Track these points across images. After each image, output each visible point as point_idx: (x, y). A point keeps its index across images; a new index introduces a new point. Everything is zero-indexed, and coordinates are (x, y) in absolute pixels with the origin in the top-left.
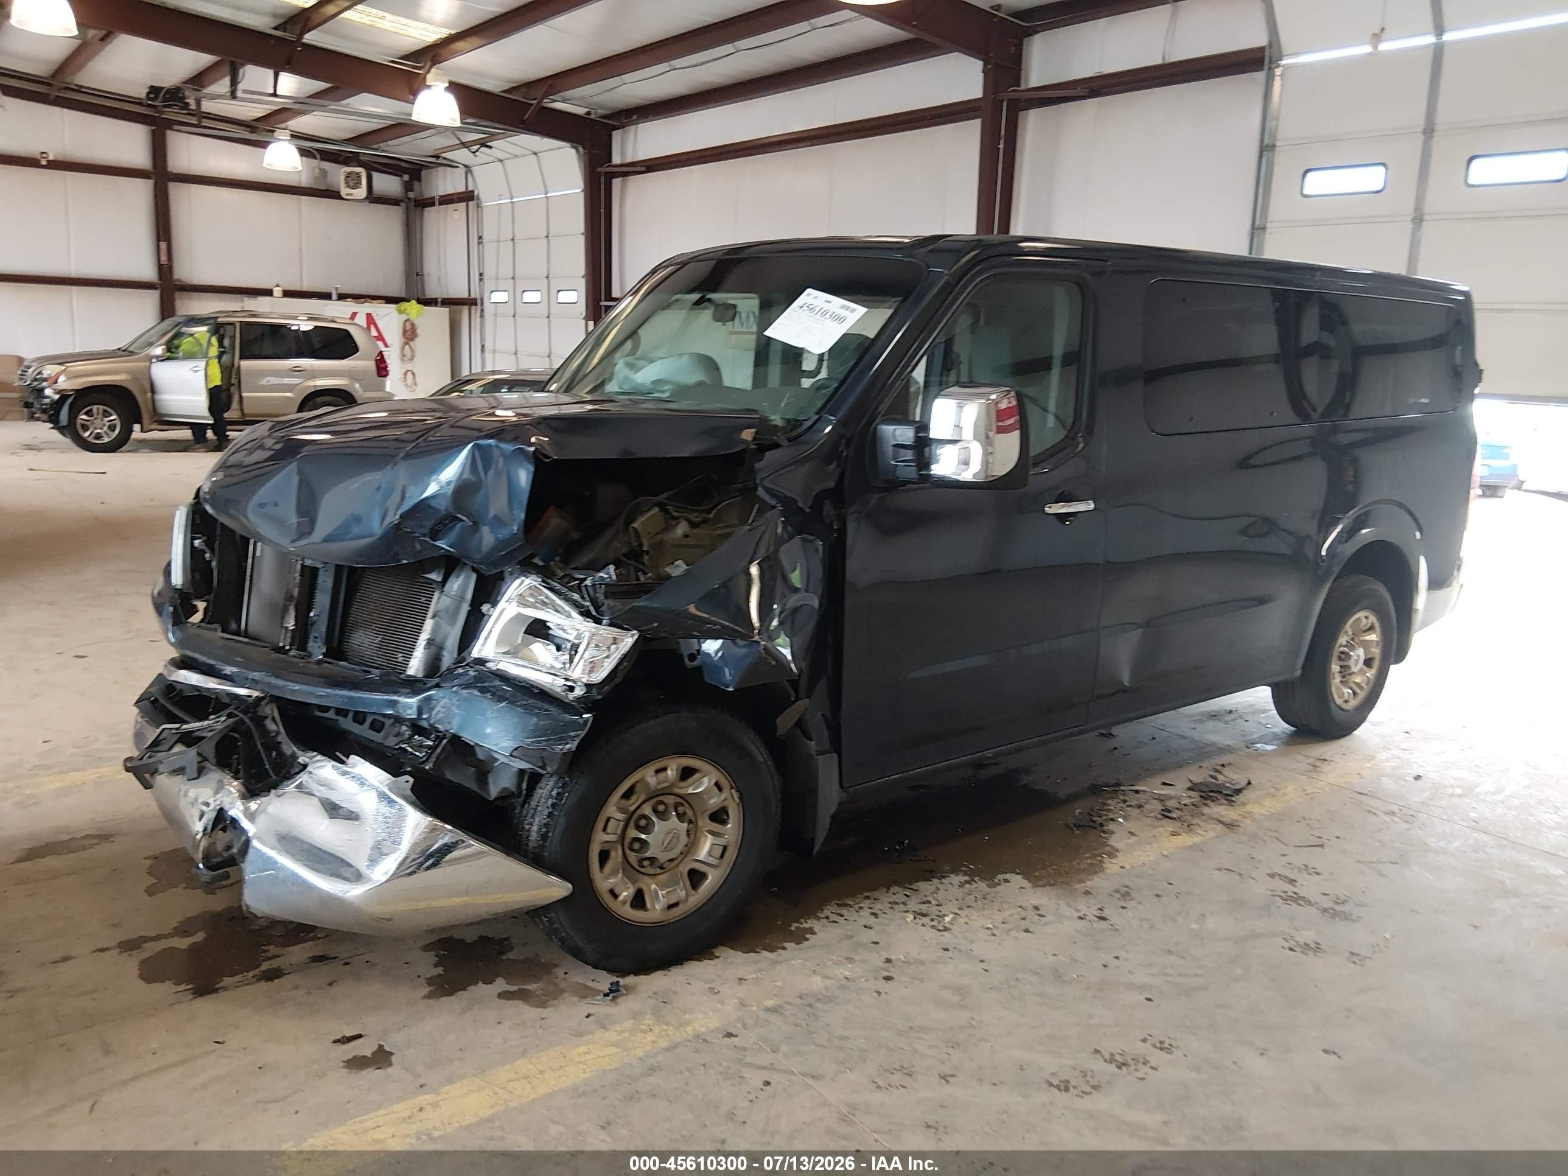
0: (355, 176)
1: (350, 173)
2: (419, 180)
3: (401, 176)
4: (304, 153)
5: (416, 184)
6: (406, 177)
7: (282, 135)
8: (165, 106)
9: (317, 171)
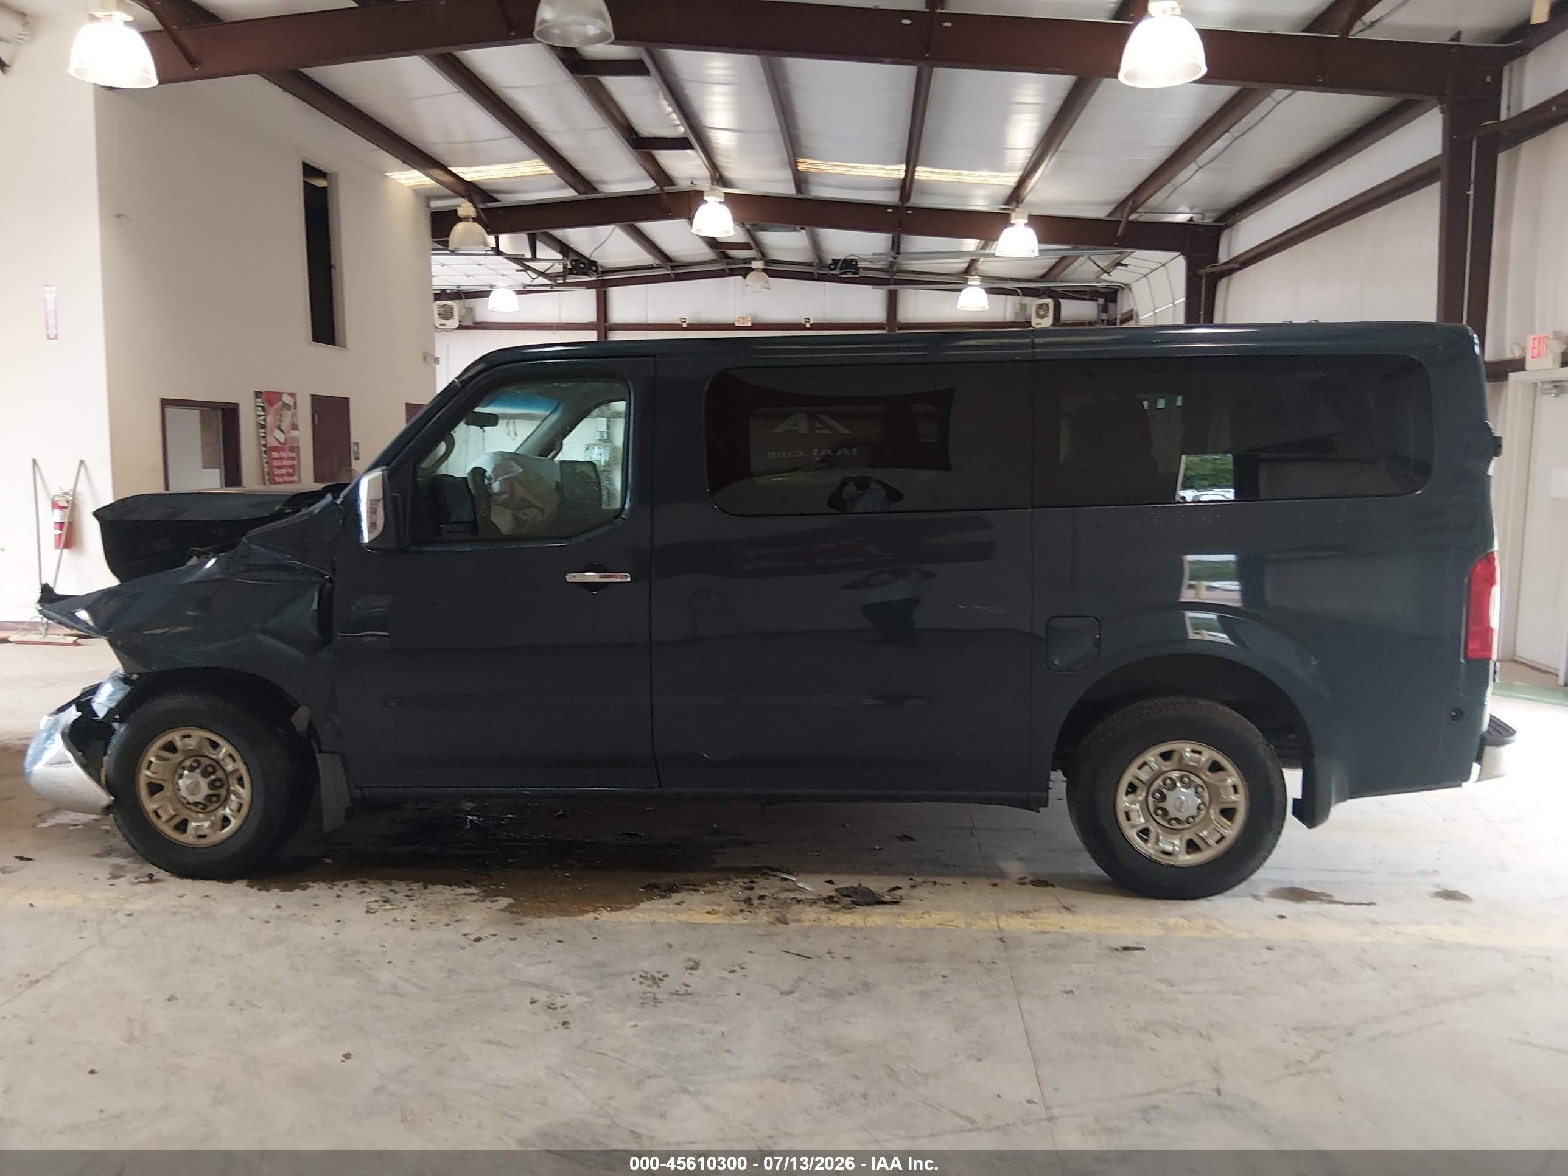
0: (1045, 307)
1: (1041, 305)
2: (1115, 301)
3: (1096, 300)
4: (990, 291)
5: (1111, 305)
6: (1101, 301)
7: (974, 281)
8: (842, 274)
9: (1018, 306)
